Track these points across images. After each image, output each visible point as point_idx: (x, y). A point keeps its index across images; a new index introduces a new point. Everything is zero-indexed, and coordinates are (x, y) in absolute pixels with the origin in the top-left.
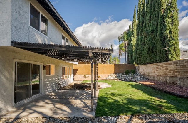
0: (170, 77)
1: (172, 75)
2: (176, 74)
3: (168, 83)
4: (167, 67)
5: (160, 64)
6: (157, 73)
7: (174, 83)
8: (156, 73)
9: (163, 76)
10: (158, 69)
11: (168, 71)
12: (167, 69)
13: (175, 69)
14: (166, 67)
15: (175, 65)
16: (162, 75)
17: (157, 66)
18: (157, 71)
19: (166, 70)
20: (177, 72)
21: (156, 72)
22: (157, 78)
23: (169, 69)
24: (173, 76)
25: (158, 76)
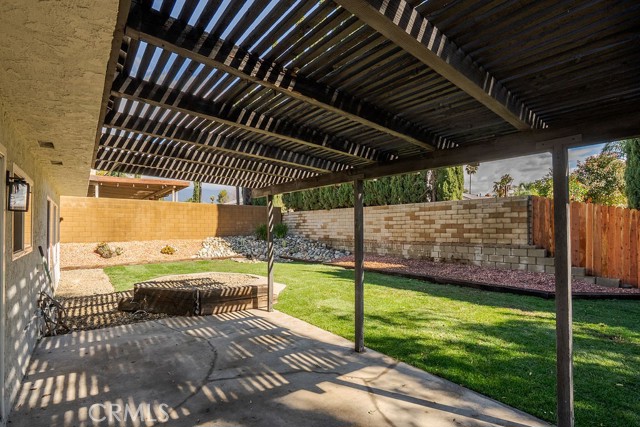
0: (443, 244)
1: (451, 240)
2: (466, 235)
3: (437, 260)
4: (432, 218)
5: (403, 209)
6: (387, 235)
7: (458, 260)
8: (385, 233)
9: (414, 243)
10: (390, 223)
11: (438, 227)
12: (432, 222)
13: (466, 221)
14: (427, 218)
15: (463, 211)
16: (409, 239)
17: (390, 215)
18: (388, 227)
19: (428, 226)
20: (469, 231)
21: (383, 230)
22: (389, 249)
23: (443, 222)
24: (456, 240)
25: (392, 242)
